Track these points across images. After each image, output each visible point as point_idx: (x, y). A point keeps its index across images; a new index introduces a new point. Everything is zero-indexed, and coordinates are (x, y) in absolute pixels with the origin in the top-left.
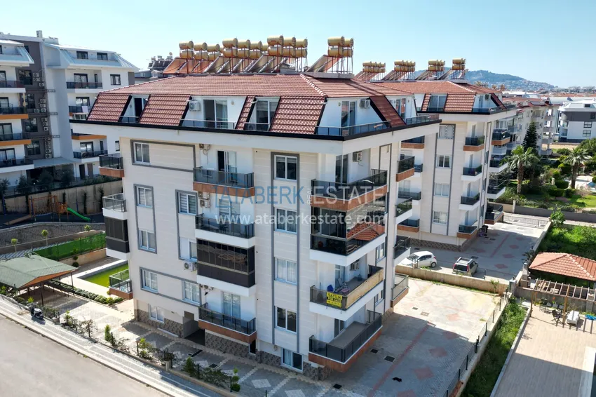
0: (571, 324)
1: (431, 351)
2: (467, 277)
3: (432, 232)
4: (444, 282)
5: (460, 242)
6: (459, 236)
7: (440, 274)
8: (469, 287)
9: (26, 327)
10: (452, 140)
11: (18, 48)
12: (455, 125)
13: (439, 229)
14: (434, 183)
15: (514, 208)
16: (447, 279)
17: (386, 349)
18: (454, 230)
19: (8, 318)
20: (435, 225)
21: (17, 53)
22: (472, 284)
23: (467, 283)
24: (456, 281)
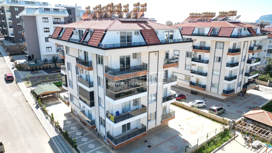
0: (254, 148)
1: (171, 147)
2: (214, 115)
3: (211, 91)
4: (203, 116)
5: (223, 98)
6: (222, 95)
7: (202, 112)
8: (213, 120)
9: (32, 109)
10: (222, 50)
11: (64, 10)
12: (224, 42)
13: (214, 90)
14: (213, 69)
15: (268, 84)
16: (205, 114)
17: (151, 142)
18: (221, 92)
19: (30, 105)
20: (212, 88)
21: (64, 12)
22: (215, 119)
23: (213, 118)
24: (208, 116)
